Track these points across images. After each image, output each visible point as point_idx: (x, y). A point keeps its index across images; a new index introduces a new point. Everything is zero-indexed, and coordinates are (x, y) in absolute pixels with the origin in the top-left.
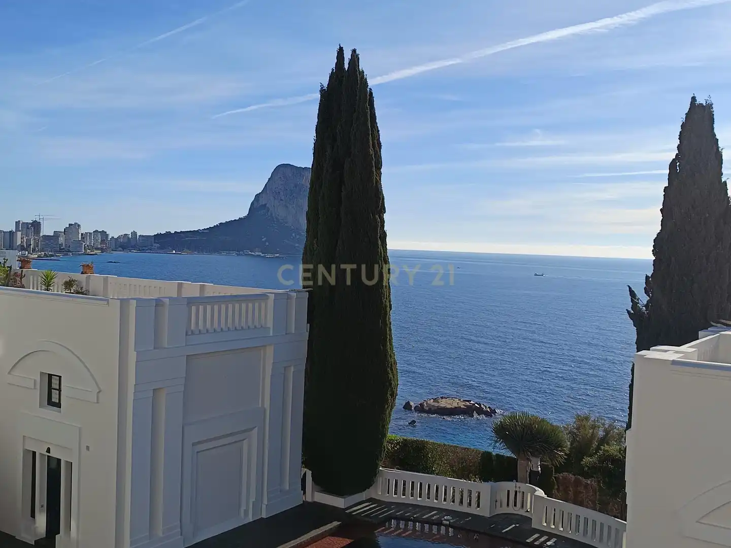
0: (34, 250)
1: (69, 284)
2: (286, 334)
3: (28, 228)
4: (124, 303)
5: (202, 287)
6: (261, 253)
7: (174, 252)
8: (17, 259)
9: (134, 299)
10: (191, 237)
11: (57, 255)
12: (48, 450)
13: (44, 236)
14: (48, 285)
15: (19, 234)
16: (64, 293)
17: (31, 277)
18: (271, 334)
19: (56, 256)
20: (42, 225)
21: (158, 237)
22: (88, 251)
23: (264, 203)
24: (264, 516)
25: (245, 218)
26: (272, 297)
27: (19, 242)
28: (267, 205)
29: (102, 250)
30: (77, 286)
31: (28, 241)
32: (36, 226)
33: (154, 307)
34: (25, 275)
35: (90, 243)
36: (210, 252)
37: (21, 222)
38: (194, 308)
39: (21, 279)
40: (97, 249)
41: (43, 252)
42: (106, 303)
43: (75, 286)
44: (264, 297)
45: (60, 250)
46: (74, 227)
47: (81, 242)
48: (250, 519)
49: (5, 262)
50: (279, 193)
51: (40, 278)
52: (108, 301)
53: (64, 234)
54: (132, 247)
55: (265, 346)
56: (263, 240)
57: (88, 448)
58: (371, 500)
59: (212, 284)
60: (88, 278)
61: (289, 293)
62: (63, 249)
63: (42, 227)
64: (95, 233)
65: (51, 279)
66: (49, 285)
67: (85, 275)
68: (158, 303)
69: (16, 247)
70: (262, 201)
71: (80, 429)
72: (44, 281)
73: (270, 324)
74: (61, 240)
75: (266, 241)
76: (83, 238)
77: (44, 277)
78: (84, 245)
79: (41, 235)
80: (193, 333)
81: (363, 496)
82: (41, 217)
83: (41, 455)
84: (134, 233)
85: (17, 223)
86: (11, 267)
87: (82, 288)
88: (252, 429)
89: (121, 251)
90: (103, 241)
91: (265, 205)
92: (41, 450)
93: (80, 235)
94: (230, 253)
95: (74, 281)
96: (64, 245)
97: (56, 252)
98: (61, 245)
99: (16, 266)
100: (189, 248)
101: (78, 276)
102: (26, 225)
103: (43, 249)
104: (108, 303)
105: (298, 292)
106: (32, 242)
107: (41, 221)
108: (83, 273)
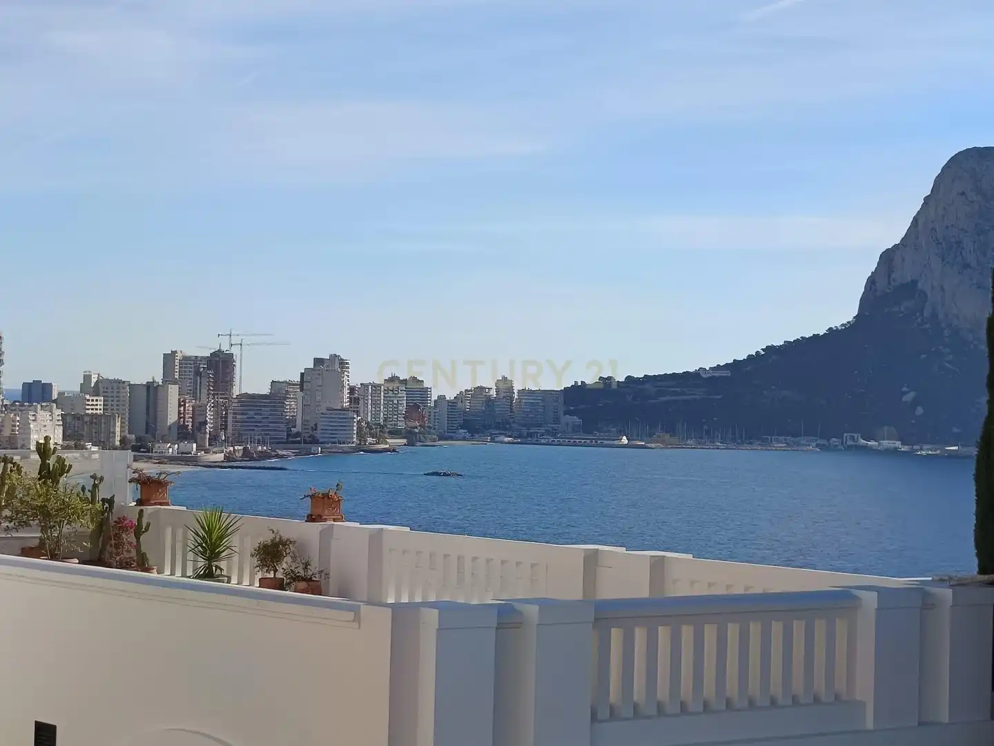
0: (214, 439)
1: (270, 553)
2: (920, 724)
3: (198, 373)
4: (403, 616)
5: (658, 567)
6: (898, 444)
7: (625, 440)
8: (130, 475)
9: (433, 605)
10: (676, 394)
11: (280, 452)
13: (245, 397)
14: (211, 554)
15: (173, 391)
17: (169, 531)
18: (870, 725)
19: (277, 456)
20: (237, 364)
21: (576, 394)
22: (370, 440)
23: (908, 280)
25: (849, 329)
26: (870, 600)
27: (172, 417)
28: (920, 285)
29: (411, 438)
30: (294, 558)
31: (199, 411)
32: (221, 365)
33: (494, 631)
34: (148, 525)
35: (376, 415)
36: (734, 440)
37: (179, 356)
38: (616, 635)
39: (138, 536)
40: (395, 433)
41: (239, 443)
42: (350, 616)
43: (288, 559)
45: (289, 439)
46: (329, 368)
47: (351, 414)
49: (95, 486)
50: (959, 243)
51: (191, 535)
52: (356, 610)
53: (302, 390)
54: (498, 428)
56: (905, 398)
59: (690, 556)
60: (326, 536)
61: (927, 588)
62: (298, 434)
63: (237, 370)
64: (391, 386)
65: (221, 538)
66: (214, 556)
67: (318, 526)
68: (508, 617)
69: (166, 432)
70: (904, 274)
72: (200, 545)
73: (864, 689)
74: (293, 407)
75: (915, 403)
76: (354, 401)
77: (202, 532)
78: (359, 422)
79: (236, 391)
80: (613, 714)
82: (235, 340)
84: (505, 385)
85: (169, 359)
86: (111, 502)
87: (306, 565)
89: (464, 439)
90: (413, 412)
91: (914, 283)
93: (346, 391)
94: (798, 444)
95: (285, 543)
96: (299, 422)
97: (278, 442)
98: (292, 422)
99: (127, 498)
100: (671, 430)
101: (297, 529)
102: (191, 363)
103: (240, 435)
104: (357, 619)
105: (959, 584)
106: (209, 416)
107: (235, 351)
108: (311, 518)
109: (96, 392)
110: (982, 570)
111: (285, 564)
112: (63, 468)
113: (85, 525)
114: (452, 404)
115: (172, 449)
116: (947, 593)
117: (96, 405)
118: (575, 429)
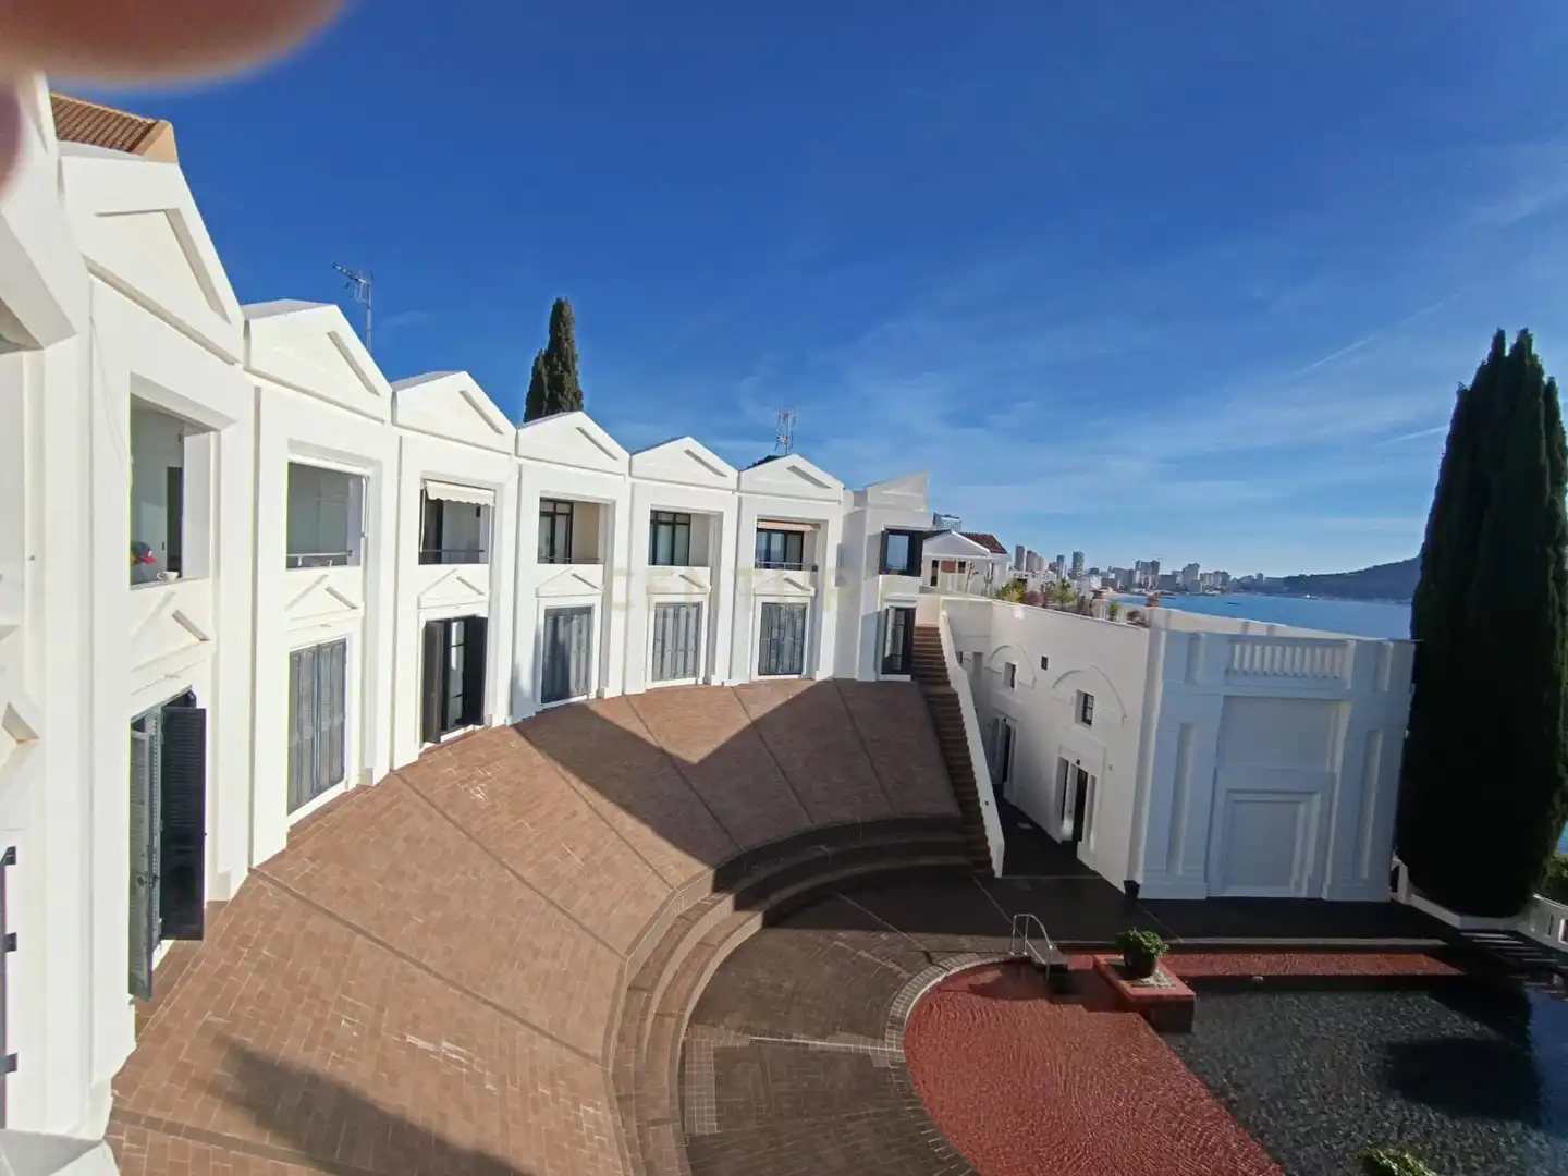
0: (1151, 588)
1: (1132, 615)
2: (1374, 691)
3: (1147, 568)
5: (1272, 627)
9: (1181, 632)
11: (1174, 593)
12: (1078, 762)
13: (1163, 576)
14: (1112, 613)
15: (1139, 571)
16: (1125, 624)
18: (1350, 687)
20: (1160, 565)
21: (1289, 579)
22: (1207, 591)
24: (1325, 896)
26: (1354, 644)
27: (1137, 581)
29: (1223, 591)
30: (1140, 617)
31: (1147, 579)
32: (1155, 565)
35: (1210, 583)
37: (1141, 562)
38: (1238, 647)
40: (1216, 589)
43: (1138, 617)
44: (1342, 644)
46: (1193, 568)
47: (1200, 582)
48: (1303, 894)
53: (1183, 574)
54: (1257, 589)
55: (1337, 701)
57: (1111, 768)
58: (1516, 935)
59: (1286, 625)
60: (1151, 611)
61: (1384, 642)
62: (1180, 588)
64: (1216, 574)
65: (1117, 609)
66: (1113, 615)
68: (1194, 637)
69: (1135, 585)
71: (1105, 750)
73: (1348, 674)
74: (1179, 579)
76: (1202, 578)
78: (1203, 585)
79: (1160, 573)
80: (1235, 672)
81: (1500, 923)
82: (1159, 558)
83: (1073, 765)
84: (1261, 575)
85: (1137, 563)
87: (1144, 619)
88: (1312, 793)
90: (1224, 583)
92: (1072, 761)
93: (1199, 575)
95: (1138, 612)
96: (1181, 584)
97: (1173, 590)
98: (1179, 584)
101: (1142, 608)
102: (1145, 565)
103: (1160, 587)
105: (1398, 642)
106: (1150, 581)
107: (1160, 561)
108: (1147, 605)
109: (1113, 572)
110: (1413, 637)
111: (1137, 619)
112: (1069, 586)
113: (1075, 603)
114: (1238, 581)
115: (1136, 590)
116: (1392, 644)
117: (1112, 576)
118: (1289, 591)
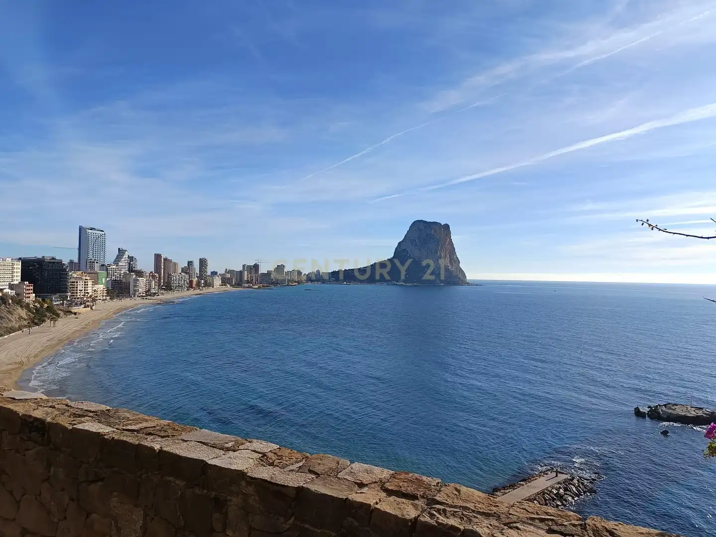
0: (256, 283)
3: (251, 269)
6: (403, 283)
7: (345, 283)
13: (262, 274)
15: (246, 272)
19: (270, 287)
20: (260, 267)
22: (290, 283)
23: (404, 248)
27: (245, 278)
29: (299, 283)
32: (256, 267)
35: (291, 278)
37: (246, 265)
40: (296, 282)
41: (261, 284)
45: (273, 283)
50: (415, 241)
69: (245, 281)
78: (287, 279)
79: (260, 273)
82: (259, 261)
85: (244, 266)
90: (299, 277)
91: (406, 249)
96: (274, 279)
97: (269, 284)
98: (272, 279)
102: (249, 266)
103: (261, 282)
106: (254, 278)
107: (259, 264)
109: (228, 273)
115: (247, 285)
117: (229, 276)
